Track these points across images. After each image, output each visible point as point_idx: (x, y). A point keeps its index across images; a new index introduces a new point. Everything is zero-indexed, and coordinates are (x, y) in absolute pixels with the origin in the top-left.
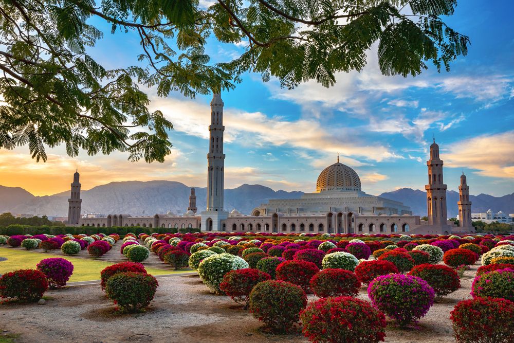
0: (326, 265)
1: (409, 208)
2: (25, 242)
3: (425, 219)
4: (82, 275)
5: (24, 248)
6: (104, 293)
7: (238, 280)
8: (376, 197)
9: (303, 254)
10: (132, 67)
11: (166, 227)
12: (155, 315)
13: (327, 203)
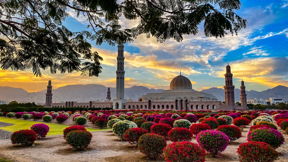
0: (175, 126)
1: (216, 97)
2: (24, 115)
3: (224, 102)
4: (53, 132)
5: (23, 119)
6: (65, 141)
7: (132, 133)
8: (199, 92)
9: (164, 120)
10: (84, 31)
11: (95, 107)
12: (91, 152)
13: (175, 95)
